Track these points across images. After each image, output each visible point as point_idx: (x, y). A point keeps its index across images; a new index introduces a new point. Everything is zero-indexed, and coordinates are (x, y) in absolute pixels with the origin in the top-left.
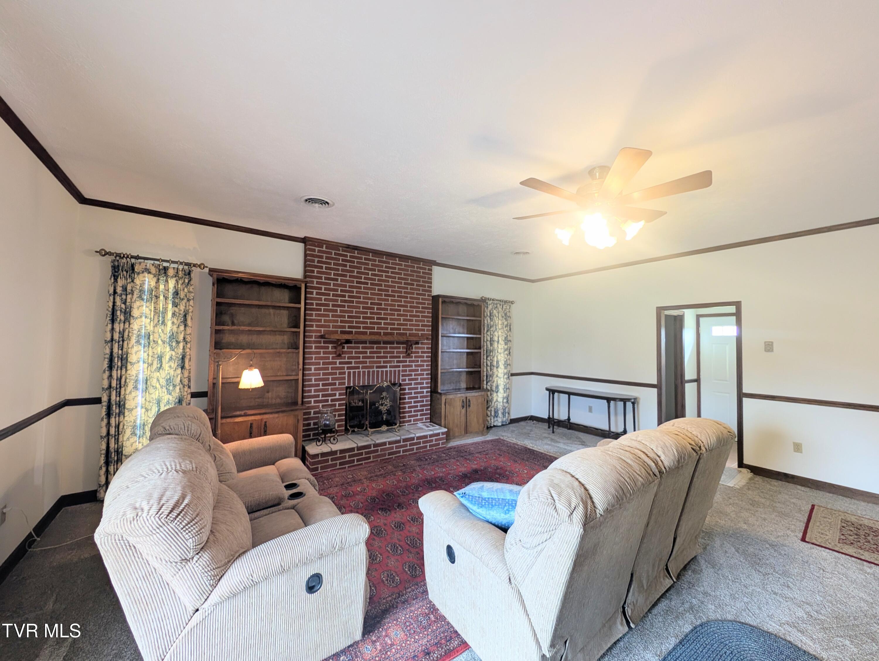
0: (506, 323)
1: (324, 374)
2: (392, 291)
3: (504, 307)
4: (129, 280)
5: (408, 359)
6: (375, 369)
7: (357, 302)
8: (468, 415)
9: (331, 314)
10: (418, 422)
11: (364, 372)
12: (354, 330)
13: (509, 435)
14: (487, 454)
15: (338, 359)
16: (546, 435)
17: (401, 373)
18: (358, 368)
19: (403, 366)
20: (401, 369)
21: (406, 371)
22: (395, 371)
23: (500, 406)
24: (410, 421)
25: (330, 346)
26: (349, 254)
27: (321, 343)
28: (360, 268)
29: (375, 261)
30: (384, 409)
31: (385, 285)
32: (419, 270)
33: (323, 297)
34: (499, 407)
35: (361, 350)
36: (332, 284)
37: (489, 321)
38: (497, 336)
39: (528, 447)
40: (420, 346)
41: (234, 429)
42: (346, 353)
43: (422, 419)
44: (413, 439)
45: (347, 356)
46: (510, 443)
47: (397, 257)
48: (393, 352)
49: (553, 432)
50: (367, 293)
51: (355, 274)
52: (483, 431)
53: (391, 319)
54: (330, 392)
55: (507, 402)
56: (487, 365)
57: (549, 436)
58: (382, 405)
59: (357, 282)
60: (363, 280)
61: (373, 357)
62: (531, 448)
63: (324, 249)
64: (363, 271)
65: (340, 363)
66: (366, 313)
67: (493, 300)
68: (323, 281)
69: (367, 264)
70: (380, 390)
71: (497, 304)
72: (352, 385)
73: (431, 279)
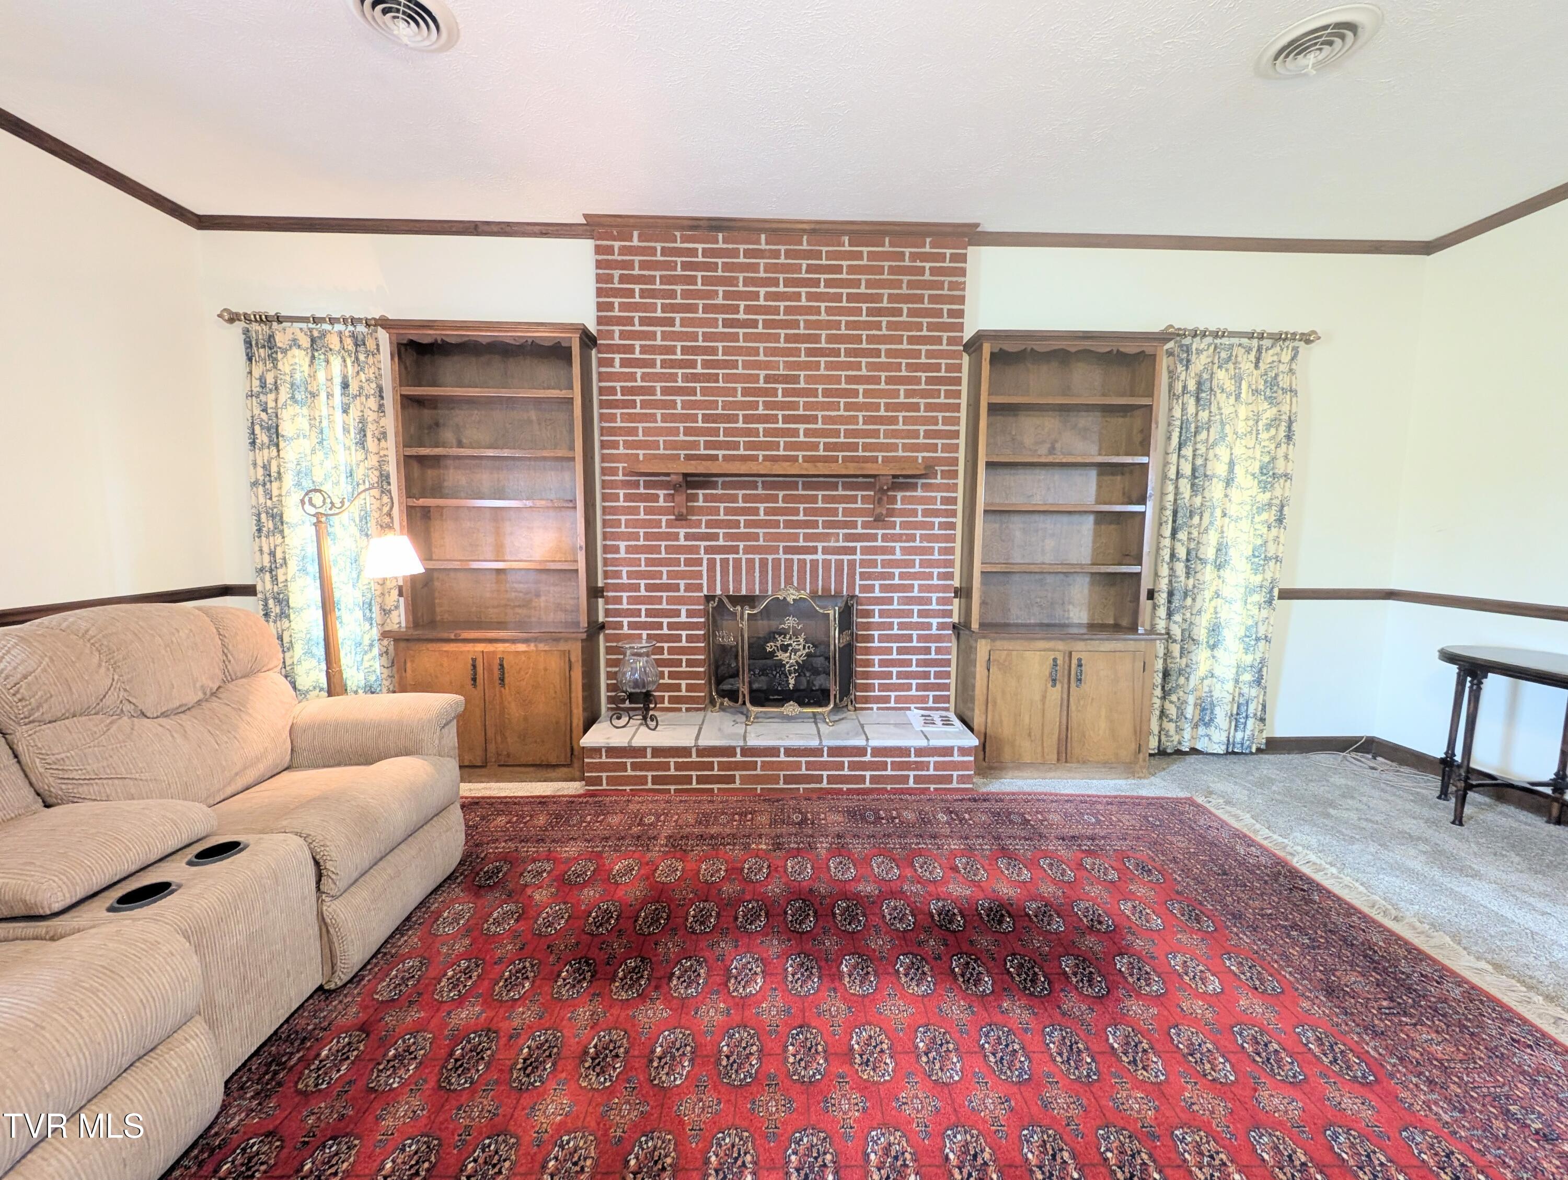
0: (1271, 413)
1: (649, 562)
2: (830, 339)
3: (1268, 357)
4: (270, 365)
5: (880, 532)
6: (782, 556)
7: (728, 378)
8: (1073, 707)
9: (659, 412)
10: (912, 706)
11: (750, 562)
12: (720, 453)
13: (1240, 794)
14: (1089, 853)
15: (682, 527)
16: (1411, 825)
17: (858, 570)
18: (735, 550)
19: (865, 551)
20: (858, 557)
21: (874, 563)
22: (839, 563)
23: (1223, 692)
24: (887, 700)
25: (661, 493)
26: (700, 246)
27: (638, 487)
28: (732, 282)
29: (776, 254)
30: (791, 660)
31: (806, 321)
32: (919, 264)
33: (639, 372)
34: (1216, 694)
35: (741, 504)
36: (659, 335)
37: (1191, 409)
38: (1226, 459)
39: (1297, 862)
40: (919, 493)
41: (442, 665)
42: (701, 511)
43: (924, 699)
44: (861, 751)
45: (704, 519)
46: (1224, 824)
47: (844, 233)
48: (834, 512)
49: (1458, 820)
50: (756, 352)
51: (720, 301)
52: (1135, 762)
53: (826, 420)
54: (664, 606)
55: (1258, 681)
56: (1173, 555)
57: (1429, 833)
58: (785, 648)
59: (726, 323)
60: (741, 316)
61: (776, 524)
62: (1306, 870)
63: (635, 242)
64: (741, 288)
65: (688, 537)
66: (755, 405)
67: (1216, 335)
68: (637, 328)
69: (754, 268)
70: (779, 608)
71: (1231, 346)
72: (719, 592)
73: (961, 286)
